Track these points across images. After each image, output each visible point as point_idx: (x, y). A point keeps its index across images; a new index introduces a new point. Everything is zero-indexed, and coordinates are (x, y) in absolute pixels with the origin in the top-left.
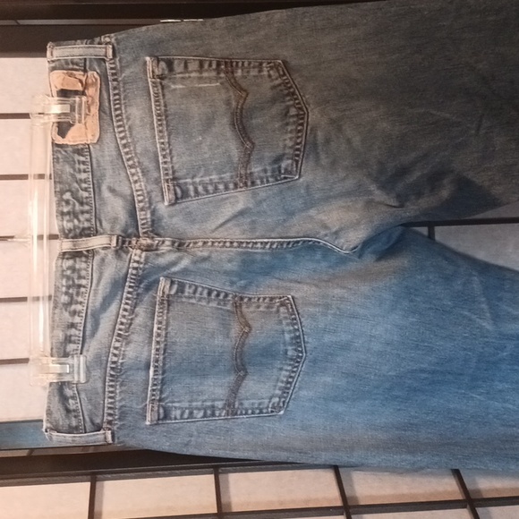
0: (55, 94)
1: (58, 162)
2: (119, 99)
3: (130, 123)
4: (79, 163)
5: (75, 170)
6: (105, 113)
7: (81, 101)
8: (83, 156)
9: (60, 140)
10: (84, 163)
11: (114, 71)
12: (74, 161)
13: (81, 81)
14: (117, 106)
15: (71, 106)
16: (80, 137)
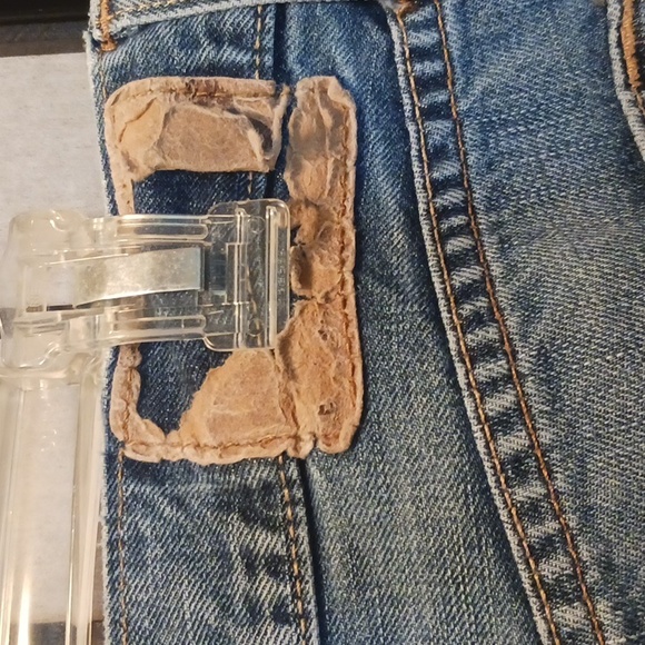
0: (124, 196)
1: (139, 565)
2: (464, 208)
3: (540, 330)
4: (251, 569)
5: (225, 609)
6: (389, 281)
7: (263, 227)
8: (271, 526)
9: (150, 444)
10: (275, 566)
11: (430, 67)
12: (224, 556)
13: (260, 126)
14: (457, 244)
15: (206, 255)
16: (256, 419)
